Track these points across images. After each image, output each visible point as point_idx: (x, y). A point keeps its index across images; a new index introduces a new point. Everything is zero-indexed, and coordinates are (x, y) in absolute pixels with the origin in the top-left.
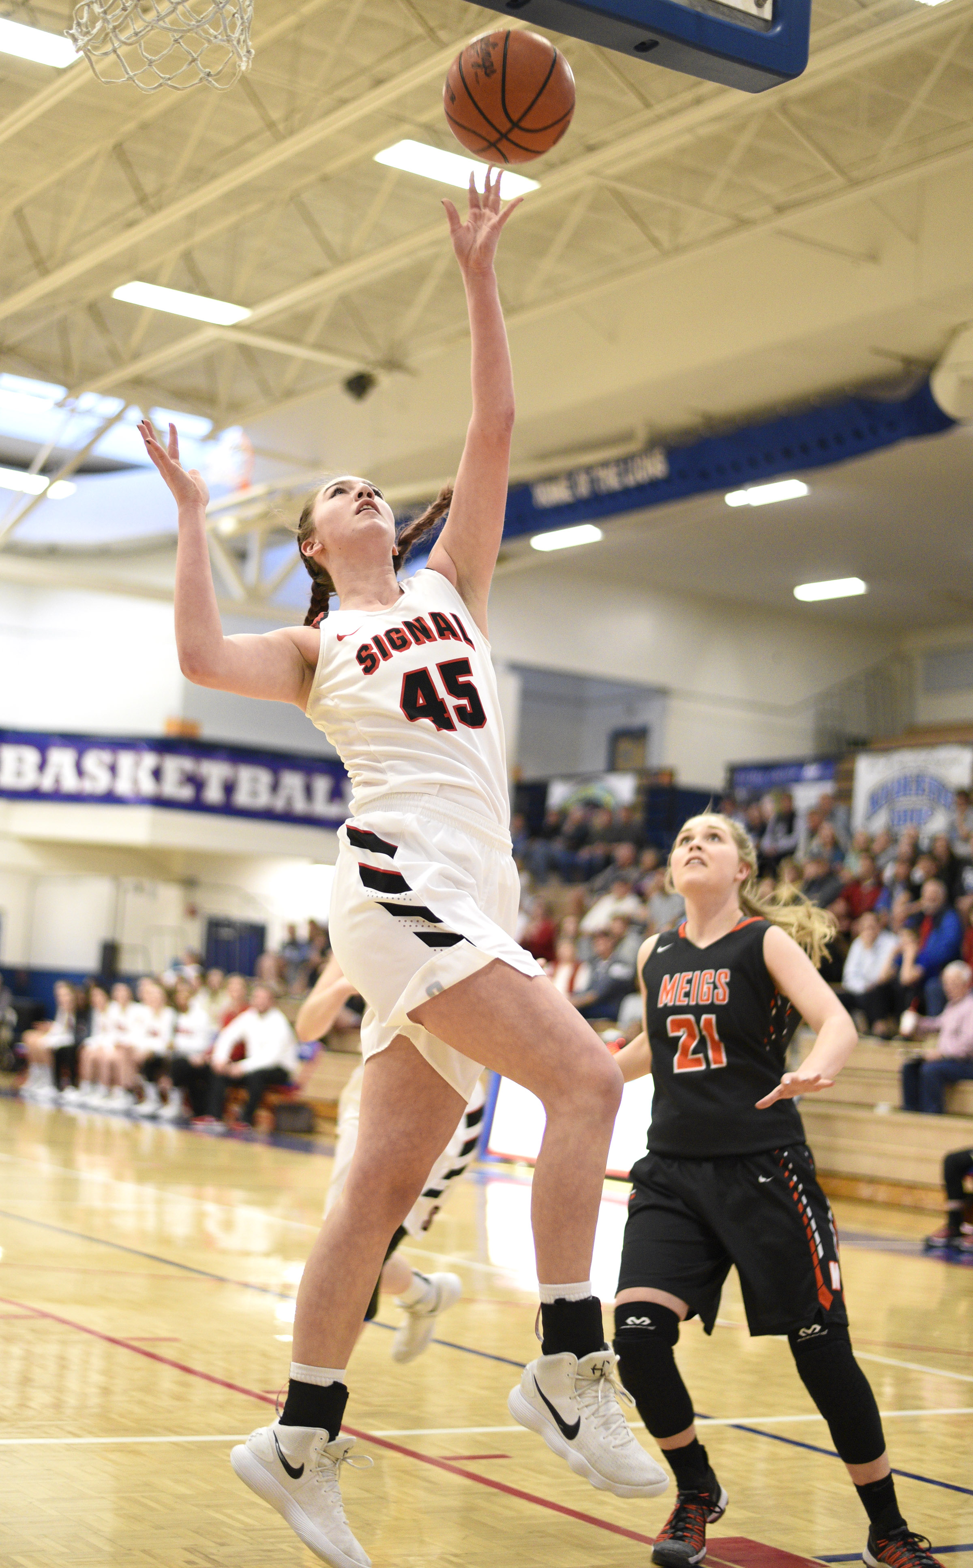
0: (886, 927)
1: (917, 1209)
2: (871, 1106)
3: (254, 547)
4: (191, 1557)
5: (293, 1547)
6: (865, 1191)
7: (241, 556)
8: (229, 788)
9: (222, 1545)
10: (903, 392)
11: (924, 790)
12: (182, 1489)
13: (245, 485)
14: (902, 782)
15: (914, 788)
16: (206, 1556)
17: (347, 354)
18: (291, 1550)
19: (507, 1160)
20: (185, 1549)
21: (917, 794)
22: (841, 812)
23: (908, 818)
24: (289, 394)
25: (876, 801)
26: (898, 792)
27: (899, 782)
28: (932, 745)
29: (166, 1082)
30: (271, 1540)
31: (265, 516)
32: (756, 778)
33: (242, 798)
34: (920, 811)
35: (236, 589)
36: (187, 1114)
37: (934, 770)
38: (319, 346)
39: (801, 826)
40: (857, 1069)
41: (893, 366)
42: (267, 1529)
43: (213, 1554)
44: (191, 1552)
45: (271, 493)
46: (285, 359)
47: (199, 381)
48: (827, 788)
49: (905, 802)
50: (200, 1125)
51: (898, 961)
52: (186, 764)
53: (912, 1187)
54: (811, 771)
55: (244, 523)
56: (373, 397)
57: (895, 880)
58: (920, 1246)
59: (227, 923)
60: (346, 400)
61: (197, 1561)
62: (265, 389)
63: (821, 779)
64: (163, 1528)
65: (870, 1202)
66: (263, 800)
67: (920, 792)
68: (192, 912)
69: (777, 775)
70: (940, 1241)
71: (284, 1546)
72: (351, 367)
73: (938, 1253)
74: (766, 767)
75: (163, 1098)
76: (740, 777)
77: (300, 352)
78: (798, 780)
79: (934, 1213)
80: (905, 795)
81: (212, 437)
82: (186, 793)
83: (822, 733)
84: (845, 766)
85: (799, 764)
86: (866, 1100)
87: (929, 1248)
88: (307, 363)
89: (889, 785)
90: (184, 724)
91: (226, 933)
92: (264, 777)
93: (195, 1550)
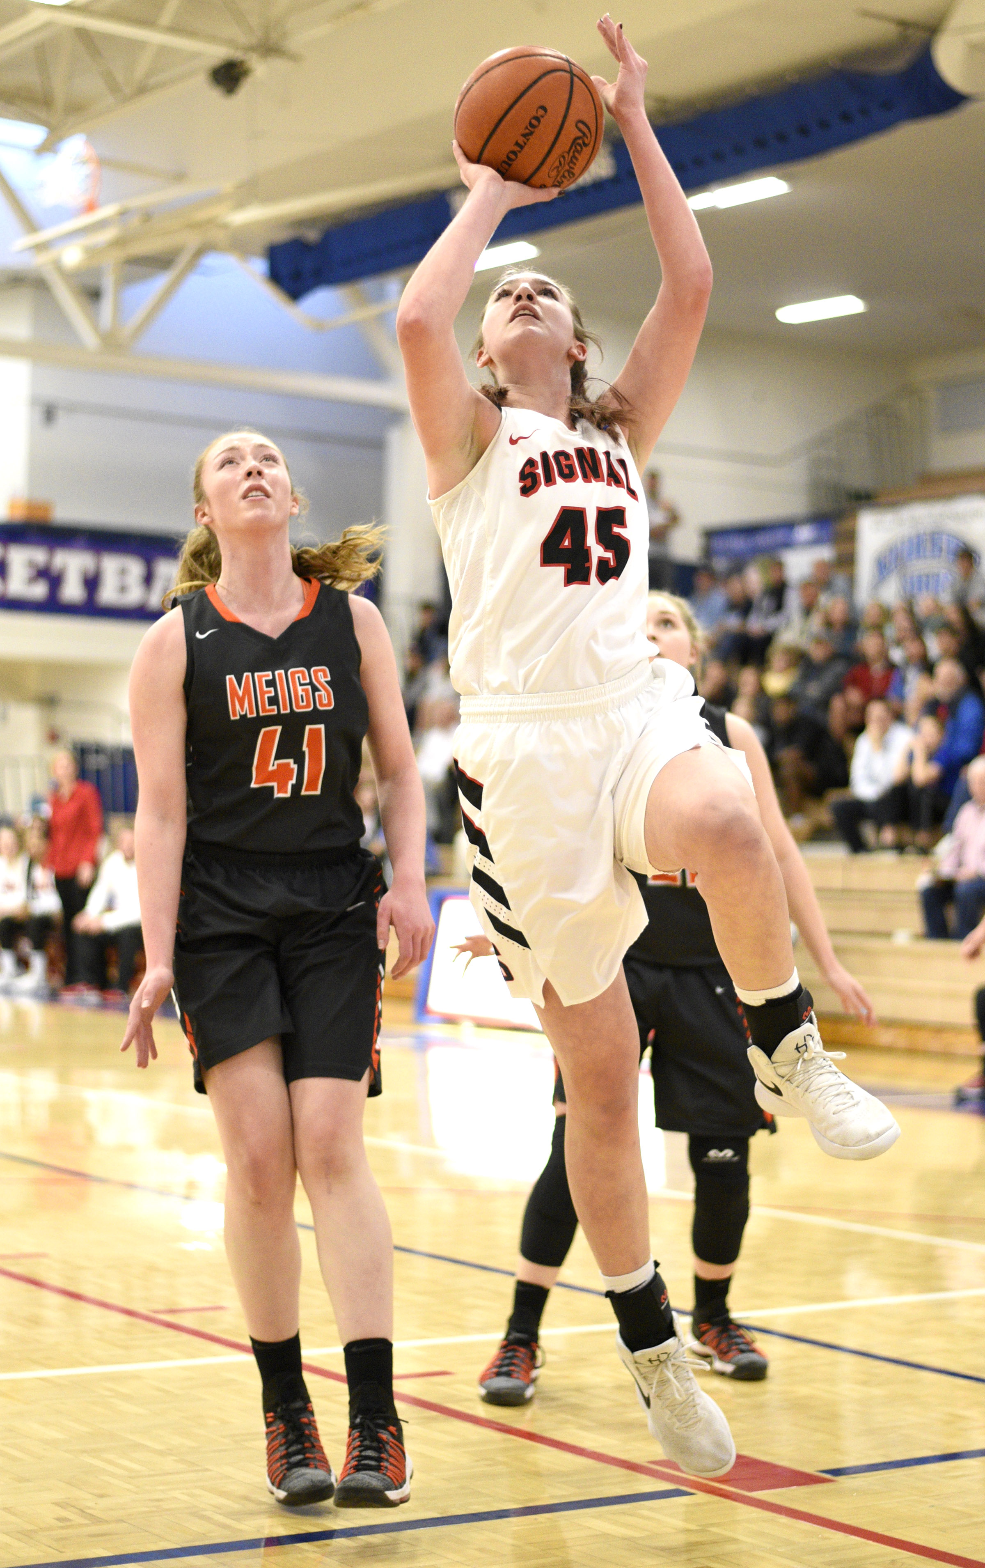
0: (898, 716)
1: (947, 1056)
2: (887, 935)
3: (108, 284)
4: (64, 1513)
5: (188, 1495)
6: (885, 1037)
7: (94, 295)
8: (92, 583)
9: (101, 1496)
10: (898, 64)
11: (941, 550)
12: (52, 1434)
13: (91, 207)
14: (915, 541)
15: (929, 546)
16: (82, 1511)
17: (212, 39)
18: (185, 1498)
19: (450, 1020)
20: (56, 1504)
21: (933, 557)
22: (840, 581)
23: (923, 585)
24: (142, 90)
25: (883, 567)
26: (910, 554)
27: (910, 540)
28: (948, 496)
29: (25, 946)
30: (161, 1488)
31: (119, 243)
32: (738, 544)
33: (108, 594)
34: (938, 576)
35: (89, 338)
36: (57, 981)
37: (953, 526)
38: (174, 29)
39: (794, 600)
40: (869, 891)
41: (884, 31)
42: (157, 1475)
43: (90, 1508)
44: (62, 1507)
45: (123, 214)
46: (136, 46)
47: (30, 78)
48: (825, 553)
49: (919, 566)
50: (68, 997)
51: (910, 758)
52: (38, 555)
53: (940, 1029)
54: (804, 533)
55: (91, 252)
56: (246, 88)
57: (908, 662)
58: (948, 1098)
59: (99, 750)
60: (214, 95)
61: (71, 1518)
62: (114, 87)
63: (816, 542)
64: (28, 1480)
65: (889, 1050)
66: (134, 596)
67: (937, 553)
68: (53, 737)
69: (763, 540)
70: (974, 1091)
71: (177, 1494)
72: (218, 53)
73: (971, 1107)
74: (750, 530)
75: (23, 964)
76: (719, 544)
77: (155, 37)
78: (788, 545)
79: (966, 1058)
80: (919, 557)
81: (47, 147)
82: (39, 591)
83: (816, 486)
84: (844, 525)
85: (789, 525)
86: (883, 927)
87: (960, 1100)
88: (163, 50)
89: (899, 545)
90: (31, 506)
91: (95, 762)
92: (135, 568)
93: (68, 1504)
